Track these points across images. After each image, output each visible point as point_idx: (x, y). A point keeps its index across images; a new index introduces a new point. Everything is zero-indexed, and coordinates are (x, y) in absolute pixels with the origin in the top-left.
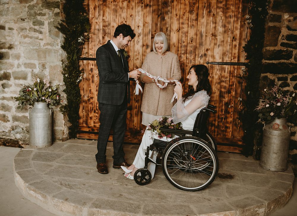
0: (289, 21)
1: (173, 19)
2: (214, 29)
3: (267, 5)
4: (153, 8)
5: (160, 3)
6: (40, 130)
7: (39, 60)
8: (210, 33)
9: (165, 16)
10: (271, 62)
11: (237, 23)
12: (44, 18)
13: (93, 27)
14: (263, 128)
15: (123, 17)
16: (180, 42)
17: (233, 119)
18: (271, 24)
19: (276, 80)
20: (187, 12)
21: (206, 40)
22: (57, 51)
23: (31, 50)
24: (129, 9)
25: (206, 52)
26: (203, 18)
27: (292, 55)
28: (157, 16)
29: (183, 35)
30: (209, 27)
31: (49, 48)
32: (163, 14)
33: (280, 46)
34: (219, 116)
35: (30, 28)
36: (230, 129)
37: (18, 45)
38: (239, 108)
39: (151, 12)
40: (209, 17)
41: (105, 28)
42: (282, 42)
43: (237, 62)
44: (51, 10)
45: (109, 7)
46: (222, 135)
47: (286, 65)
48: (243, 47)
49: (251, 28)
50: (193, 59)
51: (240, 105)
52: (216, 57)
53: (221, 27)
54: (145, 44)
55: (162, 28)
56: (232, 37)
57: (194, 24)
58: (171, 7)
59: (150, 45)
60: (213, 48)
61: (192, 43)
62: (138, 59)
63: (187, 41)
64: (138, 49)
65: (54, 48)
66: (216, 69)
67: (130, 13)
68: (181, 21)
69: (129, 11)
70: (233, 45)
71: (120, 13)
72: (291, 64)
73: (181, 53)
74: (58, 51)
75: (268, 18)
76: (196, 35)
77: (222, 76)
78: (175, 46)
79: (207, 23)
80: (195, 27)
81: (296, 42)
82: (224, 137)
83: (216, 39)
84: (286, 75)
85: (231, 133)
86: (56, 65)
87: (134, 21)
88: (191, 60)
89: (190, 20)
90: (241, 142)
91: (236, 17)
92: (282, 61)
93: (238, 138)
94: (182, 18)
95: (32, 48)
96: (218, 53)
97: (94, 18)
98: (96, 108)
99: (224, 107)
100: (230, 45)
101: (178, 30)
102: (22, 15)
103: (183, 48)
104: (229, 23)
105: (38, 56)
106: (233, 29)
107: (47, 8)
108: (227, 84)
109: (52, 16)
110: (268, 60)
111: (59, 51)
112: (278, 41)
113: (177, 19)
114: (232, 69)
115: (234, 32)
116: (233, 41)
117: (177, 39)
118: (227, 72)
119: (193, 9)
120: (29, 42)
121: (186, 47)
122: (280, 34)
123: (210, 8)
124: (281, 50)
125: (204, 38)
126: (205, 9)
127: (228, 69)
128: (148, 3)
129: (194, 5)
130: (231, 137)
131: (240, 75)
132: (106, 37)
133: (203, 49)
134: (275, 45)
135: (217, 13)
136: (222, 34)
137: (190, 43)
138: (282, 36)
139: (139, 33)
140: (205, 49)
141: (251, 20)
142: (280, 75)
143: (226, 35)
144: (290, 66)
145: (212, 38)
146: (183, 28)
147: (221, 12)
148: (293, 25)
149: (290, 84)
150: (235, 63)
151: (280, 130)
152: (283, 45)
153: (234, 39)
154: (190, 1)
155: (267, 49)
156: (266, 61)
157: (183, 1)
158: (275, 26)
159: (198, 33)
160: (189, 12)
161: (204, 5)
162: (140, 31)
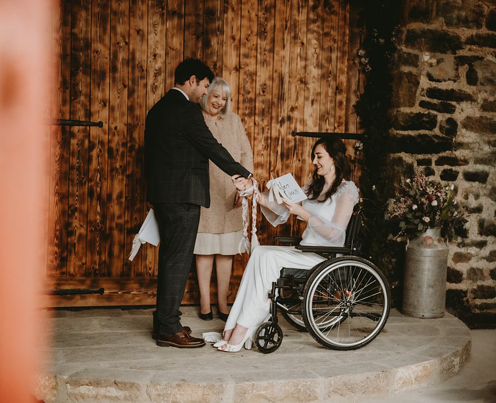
0: (431, 65)
1: (227, 46)
2: (303, 71)
3: (393, 36)
4: (186, 20)
5: (201, 12)
8: (296, 77)
9: (212, 39)
10: (406, 133)
11: (343, 63)
15: (121, 33)
16: (242, 92)
18: (406, 69)
19: (415, 164)
20: (255, 33)
21: (289, 89)
24: (134, 16)
25: (290, 113)
26: (284, 48)
27: (437, 123)
28: (194, 37)
29: (247, 79)
30: (294, 65)
32: (207, 34)
33: (418, 105)
39: (181, 29)
40: (294, 48)
41: (77, 53)
42: (422, 100)
43: (344, 132)
45: (87, 9)
47: (428, 139)
48: (353, 106)
50: (267, 125)
52: (308, 123)
53: (315, 67)
56: (335, 87)
57: (268, 59)
58: (223, 21)
60: (303, 105)
61: (264, 95)
63: (254, 90)
66: (308, 145)
67: (136, 26)
68: (243, 50)
69: (135, 22)
70: (337, 101)
71: (113, 24)
72: (436, 136)
73: (244, 114)
75: (396, 59)
76: (272, 78)
79: (291, 59)
80: (270, 65)
81: (440, 101)
83: (308, 89)
84: (429, 156)
87: (145, 42)
88: (263, 128)
89: (259, 51)
91: (340, 52)
92: (422, 132)
96: (311, 115)
100: (331, 101)
101: (238, 69)
103: (248, 105)
104: (329, 60)
106: (335, 72)
110: (401, 130)
112: (415, 98)
113: (234, 46)
115: (338, 78)
116: (338, 94)
117: (235, 86)
119: (265, 29)
121: (254, 102)
122: (418, 87)
123: (295, 32)
124: (420, 113)
125: (286, 86)
126: (287, 32)
128: (176, 8)
129: (266, 23)
132: (81, 73)
133: (286, 106)
134: (412, 105)
135: (309, 41)
136: (318, 81)
137: (262, 95)
138: (421, 89)
139: (157, 69)
140: (288, 108)
141: (368, 59)
142: (420, 155)
143: (324, 82)
144: (434, 141)
145: (300, 87)
146: (247, 65)
147: (315, 39)
148: (435, 73)
149: (435, 171)
150: (341, 134)
151: (436, 246)
152: (423, 104)
153: (337, 91)
154: (260, 14)
155: (400, 111)
156: (398, 132)
157: (245, 13)
158: (410, 72)
159: (275, 75)
160: (257, 35)
161: (285, 23)
162: (159, 64)
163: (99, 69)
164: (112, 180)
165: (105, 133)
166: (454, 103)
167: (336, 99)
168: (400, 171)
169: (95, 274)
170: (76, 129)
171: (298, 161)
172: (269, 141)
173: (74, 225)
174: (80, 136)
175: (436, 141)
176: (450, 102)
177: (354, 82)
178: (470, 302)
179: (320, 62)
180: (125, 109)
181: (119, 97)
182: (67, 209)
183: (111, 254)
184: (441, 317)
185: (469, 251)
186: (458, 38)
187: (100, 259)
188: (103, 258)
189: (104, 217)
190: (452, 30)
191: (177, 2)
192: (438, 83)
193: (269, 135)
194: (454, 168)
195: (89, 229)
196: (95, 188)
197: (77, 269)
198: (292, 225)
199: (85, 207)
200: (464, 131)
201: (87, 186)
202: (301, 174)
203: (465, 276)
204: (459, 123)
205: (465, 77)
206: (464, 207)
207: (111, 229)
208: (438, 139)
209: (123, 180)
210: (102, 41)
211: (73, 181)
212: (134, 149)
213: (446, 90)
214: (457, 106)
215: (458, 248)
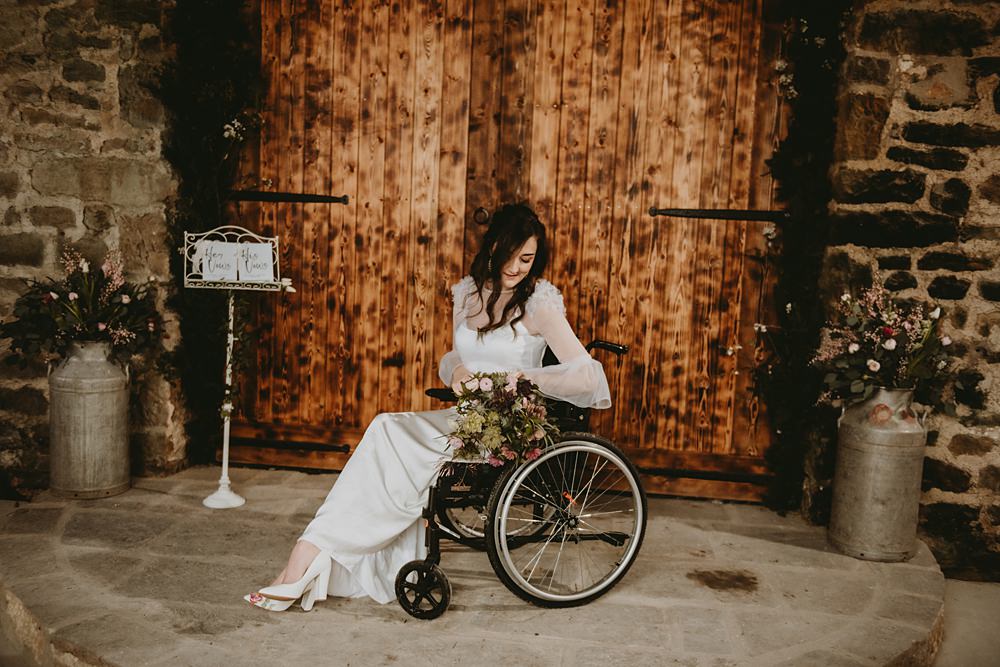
0: (915, 79)
1: (540, 69)
2: (673, 103)
3: (843, 29)
4: (475, 32)
5: (499, 17)
6: (88, 437)
7: (83, 198)
8: (659, 115)
9: (516, 58)
10: (857, 208)
11: (748, 86)
12: (105, 56)
13: (273, 90)
14: (840, 420)
15: (376, 59)
16: (565, 142)
17: (737, 393)
18: (862, 89)
19: (875, 267)
20: (589, 44)
21: (647, 136)
22: (149, 169)
23: (56, 162)
24: (395, 31)
25: (647, 176)
26: (639, 65)
27: (924, 189)
28: (487, 58)
29: (574, 122)
30: (656, 95)
31: (121, 156)
32: (509, 51)
33: (884, 157)
34: (689, 383)
35: (54, 89)
36: (725, 424)
37: (10, 144)
38: (755, 356)
39: (467, 45)
40: (658, 65)
41: (313, 94)
42: (893, 145)
43: (746, 208)
44: (131, 28)
45: (328, 26)
46: (700, 444)
47: (904, 219)
48: (767, 162)
49: (790, 102)
50: (607, 198)
51: (759, 348)
52: (679, 193)
53: (695, 97)
54: (448, 147)
55: (506, 97)
56: (731, 129)
57: (610, 86)
58: (536, 29)
59: (466, 152)
60: (671, 163)
61: (603, 148)
62: (424, 196)
63: (586, 139)
64: (424, 166)
65: (138, 158)
66: (679, 232)
67: (398, 47)
68: (567, 74)
69: (396, 40)
70: (735, 155)
71: (365, 46)
72: (922, 214)
73: (567, 180)
74: (152, 167)
75: (845, 71)
76: (616, 119)
77: (701, 254)
78: (547, 157)
79: (652, 85)
80: (613, 95)
81: (934, 147)
82: (708, 450)
83: (681, 134)
84: (907, 251)
85: (728, 438)
86: (145, 215)
87: (411, 71)
88: (600, 203)
89: (595, 73)
90: (762, 468)
91: (743, 68)
92: (892, 206)
93: (752, 453)
94: (571, 65)
95: (61, 156)
96: (686, 180)
97: (277, 59)
98: (284, 360)
99: (705, 353)
100: (724, 155)
101: (559, 106)
102: (24, 44)
103: (574, 164)
104: (722, 83)
105: (82, 182)
106: (733, 105)
107: (114, 23)
108: (717, 279)
109: (133, 49)
110: (848, 203)
111: (158, 167)
112: (879, 142)
113: (554, 68)
114: (732, 231)
115: (737, 114)
116: (736, 142)
117: (553, 134)
118: (717, 241)
119: (606, 37)
120: (49, 135)
121: (584, 160)
122: (885, 122)
123: (660, 36)
124: (888, 170)
125: (641, 131)
126: (645, 38)
127: (718, 230)
128: (460, 14)
129: (608, 26)
130: (731, 449)
131: (758, 251)
132: (318, 124)
133: (640, 165)
134: (871, 155)
135: (685, 52)
136: (700, 120)
137: (598, 148)
138: (891, 126)
139: (429, 111)
140: (644, 168)
141: (791, 76)
142: (885, 250)
143: (711, 122)
144: (917, 223)
145: (666, 133)
146: (573, 98)
147: (697, 47)
148: (924, 93)
149: (918, 280)
150: (742, 211)
151: (896, 425)
152: (894, 154)
153: (736, 137)
154: (597, 11)
155: (845, 168)
156: (841, 206)
157: (572, 12)
158: (869, 94)
159: (623, 113)
160: (592, 47)
161: (641, 24)
162: (432, 104)
163: (343, 116)
164: (362, 283)
165: (351, 213)
166: (964, 150)
167: (732, 150)
168: (843, 279)
169: (338, 423)
170: (310, 207)
171: (659, 258)
172: (609, 224)
173: (308, 349)
174: (317, 217)
175: (921, 222)
176: (956, 149)
177: (769, 119)
178: (986, 531)
179: (705, 87)
180: (380, 176)
181: (372, 158)
182: (299, 325)
183: (359, 395)
184: (903, 561)
185: (986, 434)
186: (979, 23)
187: (344, 401)
188: (349, 401)
189: (349, 339)
190: (965, 9)
191: (461, 4)
192: (931, 112)
193: (610, 214)
194: (959, 276)
195: (329, 357)
196: (336, 295)
197: (312, 413)
198: (647, 365)
199: (323, 323)
200: (984, 203)
201: (325, 293)
202: (665, 280)
203: (975, 480)
204: (973, 188)
205: (991, 98)
206: (978, 351)
207: (359, 357)
208: (925, 220)
209: (376, 284)
210: (346, 72)
211: (306, 284)
212: (393, 236)
213: (947, 125)
214: (972, 156)
215: (962, 426)
